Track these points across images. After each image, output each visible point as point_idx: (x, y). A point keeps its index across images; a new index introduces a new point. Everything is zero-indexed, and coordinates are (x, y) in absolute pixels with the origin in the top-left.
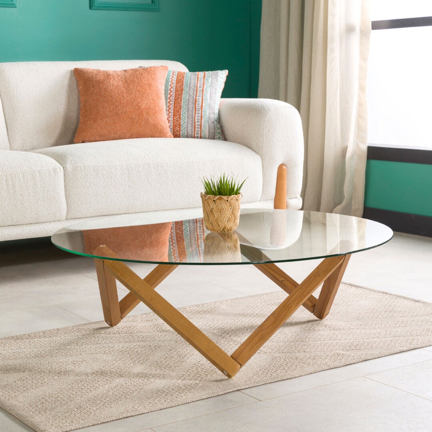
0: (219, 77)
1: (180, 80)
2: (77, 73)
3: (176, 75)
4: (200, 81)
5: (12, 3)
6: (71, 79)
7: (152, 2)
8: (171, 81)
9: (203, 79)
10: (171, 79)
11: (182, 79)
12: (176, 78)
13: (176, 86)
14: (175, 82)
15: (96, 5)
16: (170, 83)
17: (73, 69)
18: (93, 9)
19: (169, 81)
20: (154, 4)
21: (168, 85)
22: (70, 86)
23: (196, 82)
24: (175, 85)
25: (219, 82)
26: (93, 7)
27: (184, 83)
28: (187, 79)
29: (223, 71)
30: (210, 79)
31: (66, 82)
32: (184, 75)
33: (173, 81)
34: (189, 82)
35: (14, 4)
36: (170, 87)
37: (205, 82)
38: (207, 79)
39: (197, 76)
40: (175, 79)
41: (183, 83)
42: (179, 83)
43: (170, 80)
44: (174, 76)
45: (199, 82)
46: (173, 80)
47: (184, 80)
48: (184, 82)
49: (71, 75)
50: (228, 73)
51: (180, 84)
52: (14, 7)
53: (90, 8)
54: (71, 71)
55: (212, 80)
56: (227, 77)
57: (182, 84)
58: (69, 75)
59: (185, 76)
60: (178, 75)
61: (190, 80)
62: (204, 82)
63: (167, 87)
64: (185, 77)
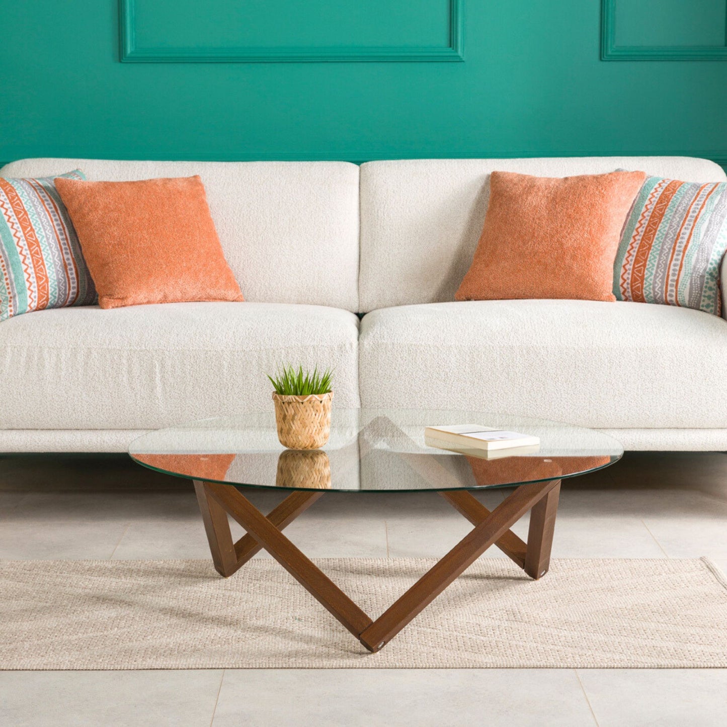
1: (667, 196)
3: (664, 188)
4: (698, 201)
5: (456, 54)
6: (483, 190)
8: (650, 199)
9: (705, 197)
10: (652, 194)
12: (660, 193)
13: (655, 208)
14: (657, 200)
15: (610, 53)
16: (647, 202)
19: (646, 199)
22: (479, 202)
23: (692, 201)
24: (653, 207)
26: (605, 57)
27: (670, 203)
28: (678, 196)
30: (719, 197)
32: (677, 188)
33: (652, 200)
34: (679, 201)
35: (459, 57)
36: (644, 209)
37: (706, 203)
38: (712, 198)
39: (698, 191)
40: (658, 196)
41: (668, 202)
42: (661, 203)
43: (650, 196)
44: (659, 189)
45: (696, 202)
46: (654, 196)
47: (673, 197)
48: (671, 200)
51: (664, 204)
53: (601, 60)
55: (720, 200)
57: (666, 205)
58: (483, 184)
59: (678, 190)
60: (666, 188)
61: (684, 197)
62: (704, 202)
63: (640, 209)
64: (677, 192)
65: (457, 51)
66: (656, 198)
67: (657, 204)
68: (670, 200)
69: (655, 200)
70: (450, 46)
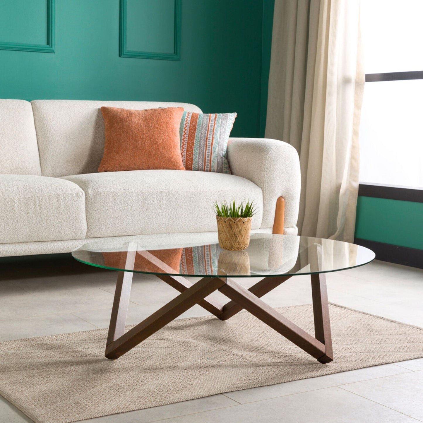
0: (228, 119)
1: (194, 120)
2: (104, 112)
3: (191, 116)
4: (211, 122)
5: (51, 49)
6: (98, 116)
7: (174, 53)
8: (186, 121)
9: (214, 120)
10: (186, 119)
11: (196, 119)
12: (190, 118)
13: (190, 125)
14: (190, 121)
15: (125, 53)
16: (185, 123)
17: (100, 107)
18: (122, 57)
19: (184, 121)
20: (176, 54)
21: (183, 124)
22: (97, 122)
23: (208, 122)
24: (189, 125)
25: (228, 123)
26: (122, 55)
27: (197, 123)
28: (200, 120)
29: (233, 113)
30: (221, 120)
31: (94, 118)
32: (198, 116)
33: (188, 121)
34: (202, 122)
35: (53, 50)
36: (184, 126)
37: (216, 123)
38: (218, 120)
39: (209, 117)
40: (190, 120)
41: (196, 122)
42: (193, 123)
43: (186, 120)
44: (189, 116)
45: (210, 123)
46: (187, 120)
47: (198, 120)
49: (99, 113)
50: (237, 115)
51: (194, 123)
52: (53, 53)
53: (120, 56)
54: (99, 109)
55: (222, 121)
56: (236, 119)
57: (196, 124)
58: (97, 113)
59: (199, 116)
60: (192, 116)
61: (203, 121)
62: (215, 122)
63: (182, 126)
64: (198, 118)
65: (52, 47)
66: (189, 120)
67: (191, 123)
68: (197, 121)
69: (189, 121)
70: (48, 44)
